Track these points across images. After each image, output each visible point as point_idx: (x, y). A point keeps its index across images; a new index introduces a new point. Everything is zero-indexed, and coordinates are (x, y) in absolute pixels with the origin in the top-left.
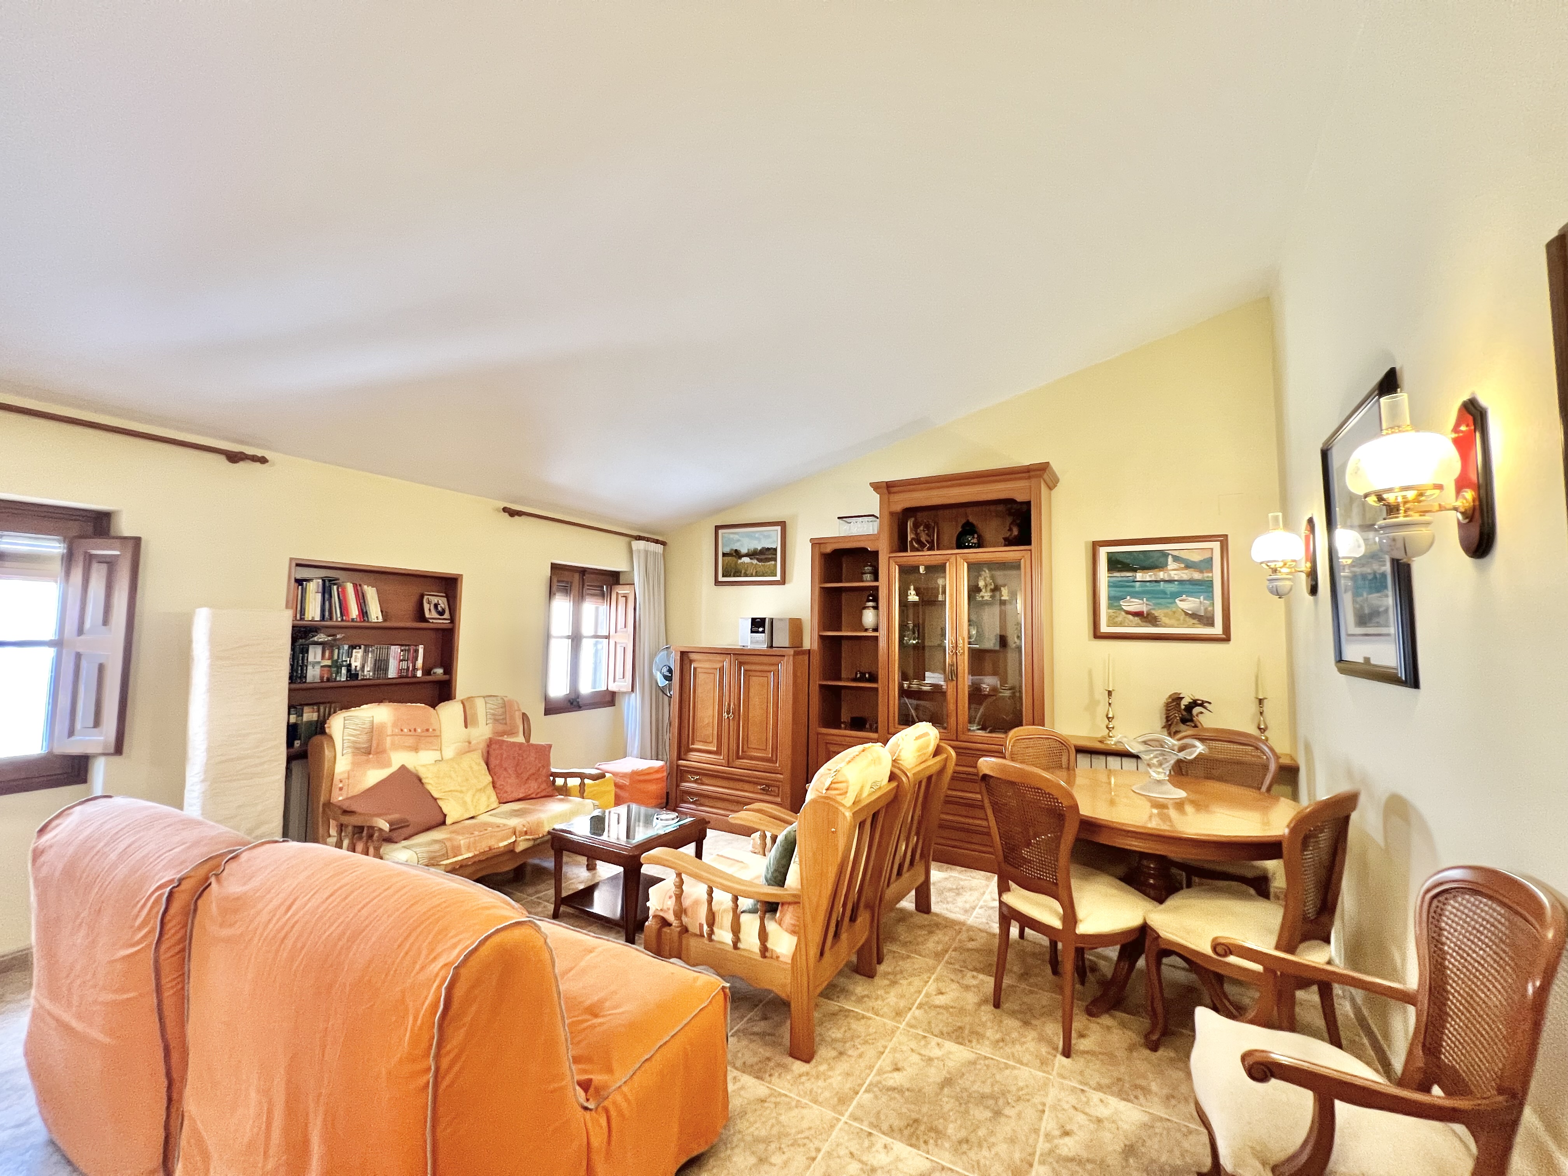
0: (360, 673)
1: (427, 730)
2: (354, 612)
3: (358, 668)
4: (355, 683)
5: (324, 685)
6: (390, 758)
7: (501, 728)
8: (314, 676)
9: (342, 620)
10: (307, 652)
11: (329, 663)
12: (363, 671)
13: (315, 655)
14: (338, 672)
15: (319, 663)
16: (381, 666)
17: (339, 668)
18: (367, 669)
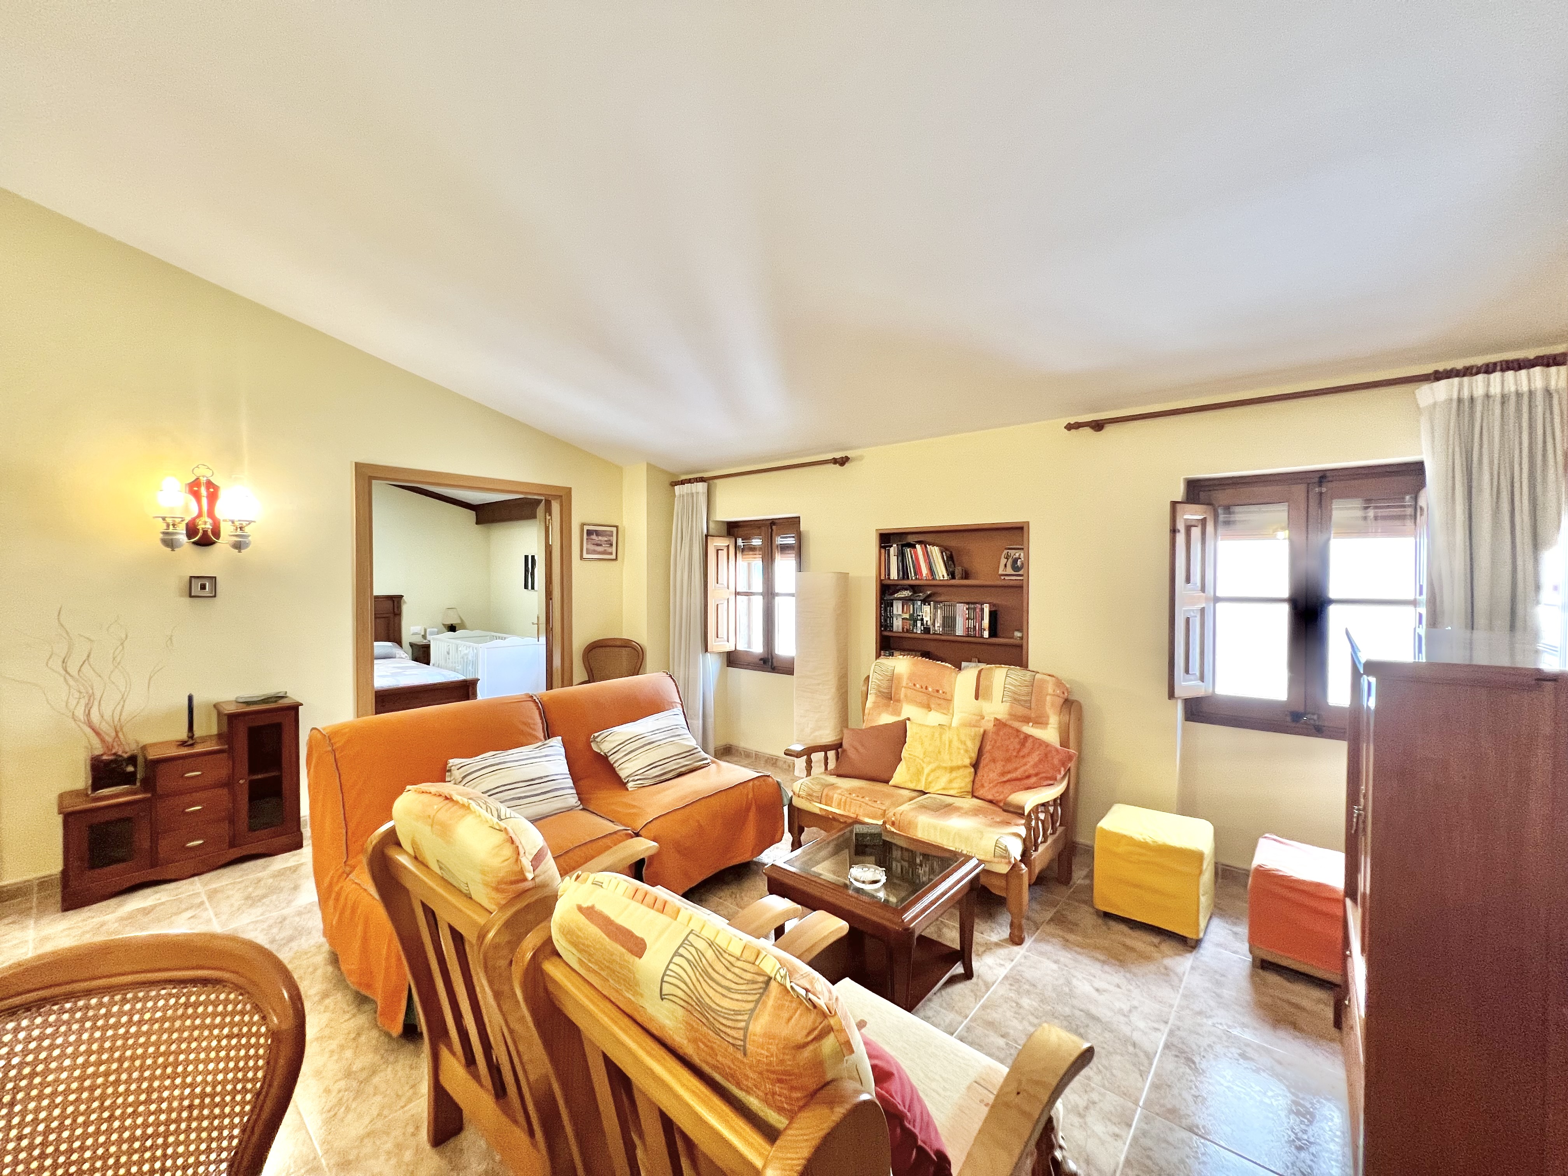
0: (931, 627)
1: (938, 691)
2: (925, 571)
3: (929, 623)
4: (927, 636)
5: (902, 635)
6: (901, 708)
7: (1021, 710)
8: (898, 626)
9: (916, 579)
10: (892, 606)
11: (907, 616)
12: (934, 626)
13: (897, 608)
14: (915, 625)
15: (900, 615)
16: (949, 622)
17: (915, 621)
18: (937, 625)
